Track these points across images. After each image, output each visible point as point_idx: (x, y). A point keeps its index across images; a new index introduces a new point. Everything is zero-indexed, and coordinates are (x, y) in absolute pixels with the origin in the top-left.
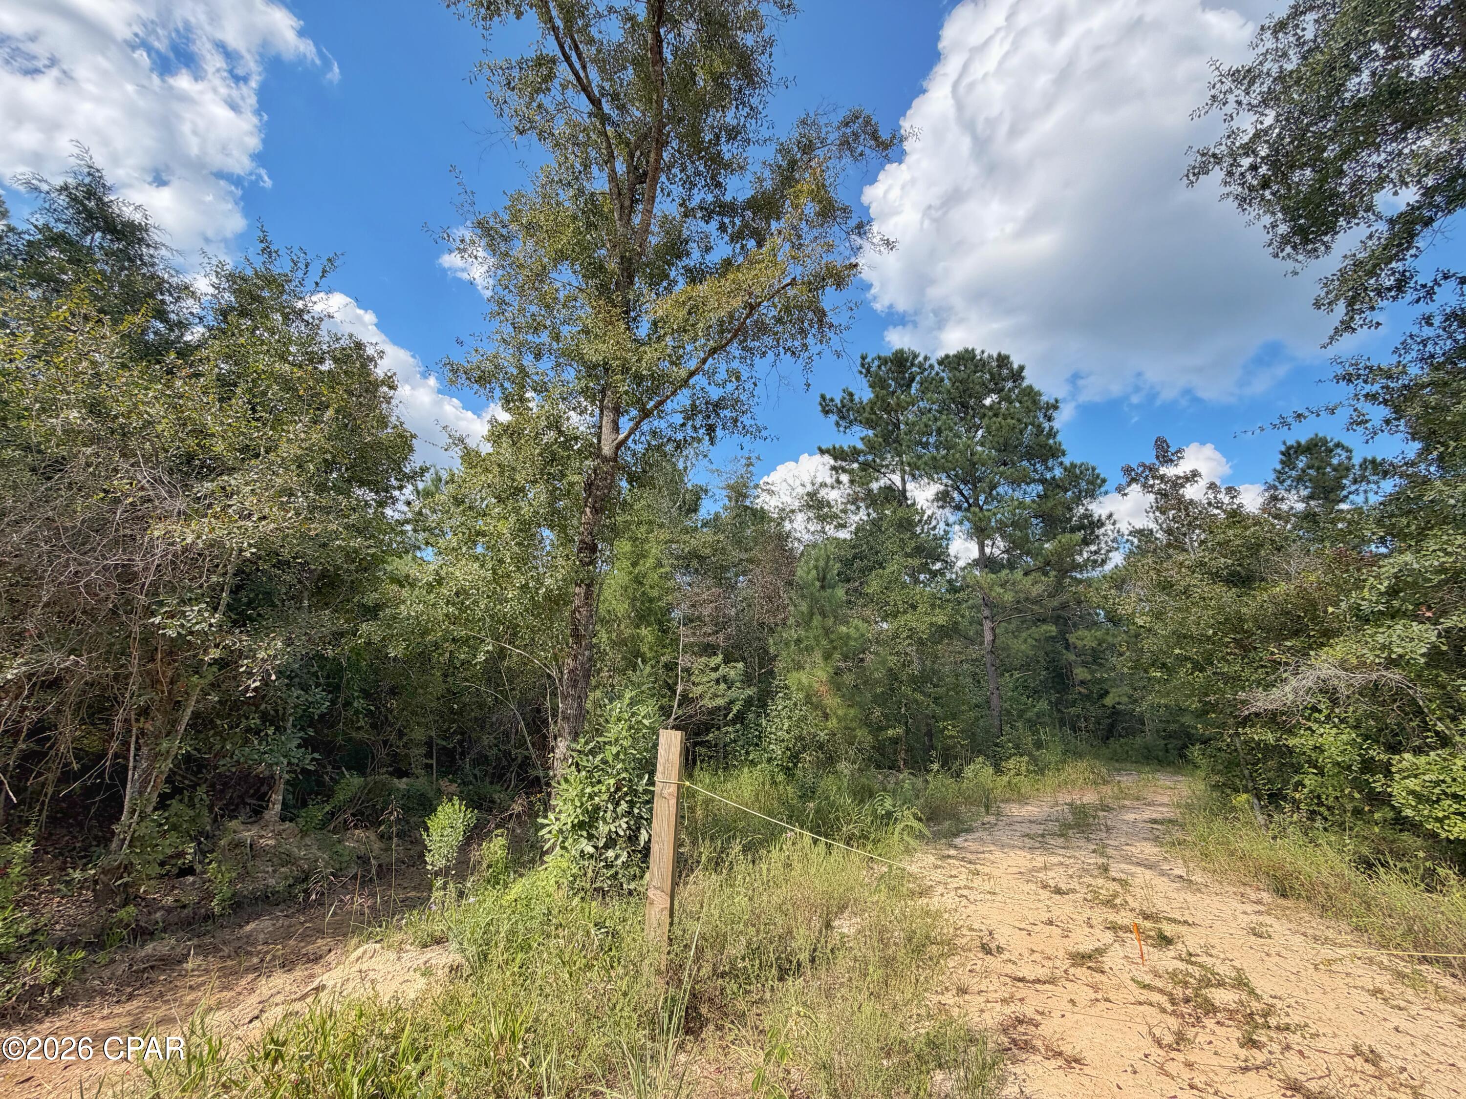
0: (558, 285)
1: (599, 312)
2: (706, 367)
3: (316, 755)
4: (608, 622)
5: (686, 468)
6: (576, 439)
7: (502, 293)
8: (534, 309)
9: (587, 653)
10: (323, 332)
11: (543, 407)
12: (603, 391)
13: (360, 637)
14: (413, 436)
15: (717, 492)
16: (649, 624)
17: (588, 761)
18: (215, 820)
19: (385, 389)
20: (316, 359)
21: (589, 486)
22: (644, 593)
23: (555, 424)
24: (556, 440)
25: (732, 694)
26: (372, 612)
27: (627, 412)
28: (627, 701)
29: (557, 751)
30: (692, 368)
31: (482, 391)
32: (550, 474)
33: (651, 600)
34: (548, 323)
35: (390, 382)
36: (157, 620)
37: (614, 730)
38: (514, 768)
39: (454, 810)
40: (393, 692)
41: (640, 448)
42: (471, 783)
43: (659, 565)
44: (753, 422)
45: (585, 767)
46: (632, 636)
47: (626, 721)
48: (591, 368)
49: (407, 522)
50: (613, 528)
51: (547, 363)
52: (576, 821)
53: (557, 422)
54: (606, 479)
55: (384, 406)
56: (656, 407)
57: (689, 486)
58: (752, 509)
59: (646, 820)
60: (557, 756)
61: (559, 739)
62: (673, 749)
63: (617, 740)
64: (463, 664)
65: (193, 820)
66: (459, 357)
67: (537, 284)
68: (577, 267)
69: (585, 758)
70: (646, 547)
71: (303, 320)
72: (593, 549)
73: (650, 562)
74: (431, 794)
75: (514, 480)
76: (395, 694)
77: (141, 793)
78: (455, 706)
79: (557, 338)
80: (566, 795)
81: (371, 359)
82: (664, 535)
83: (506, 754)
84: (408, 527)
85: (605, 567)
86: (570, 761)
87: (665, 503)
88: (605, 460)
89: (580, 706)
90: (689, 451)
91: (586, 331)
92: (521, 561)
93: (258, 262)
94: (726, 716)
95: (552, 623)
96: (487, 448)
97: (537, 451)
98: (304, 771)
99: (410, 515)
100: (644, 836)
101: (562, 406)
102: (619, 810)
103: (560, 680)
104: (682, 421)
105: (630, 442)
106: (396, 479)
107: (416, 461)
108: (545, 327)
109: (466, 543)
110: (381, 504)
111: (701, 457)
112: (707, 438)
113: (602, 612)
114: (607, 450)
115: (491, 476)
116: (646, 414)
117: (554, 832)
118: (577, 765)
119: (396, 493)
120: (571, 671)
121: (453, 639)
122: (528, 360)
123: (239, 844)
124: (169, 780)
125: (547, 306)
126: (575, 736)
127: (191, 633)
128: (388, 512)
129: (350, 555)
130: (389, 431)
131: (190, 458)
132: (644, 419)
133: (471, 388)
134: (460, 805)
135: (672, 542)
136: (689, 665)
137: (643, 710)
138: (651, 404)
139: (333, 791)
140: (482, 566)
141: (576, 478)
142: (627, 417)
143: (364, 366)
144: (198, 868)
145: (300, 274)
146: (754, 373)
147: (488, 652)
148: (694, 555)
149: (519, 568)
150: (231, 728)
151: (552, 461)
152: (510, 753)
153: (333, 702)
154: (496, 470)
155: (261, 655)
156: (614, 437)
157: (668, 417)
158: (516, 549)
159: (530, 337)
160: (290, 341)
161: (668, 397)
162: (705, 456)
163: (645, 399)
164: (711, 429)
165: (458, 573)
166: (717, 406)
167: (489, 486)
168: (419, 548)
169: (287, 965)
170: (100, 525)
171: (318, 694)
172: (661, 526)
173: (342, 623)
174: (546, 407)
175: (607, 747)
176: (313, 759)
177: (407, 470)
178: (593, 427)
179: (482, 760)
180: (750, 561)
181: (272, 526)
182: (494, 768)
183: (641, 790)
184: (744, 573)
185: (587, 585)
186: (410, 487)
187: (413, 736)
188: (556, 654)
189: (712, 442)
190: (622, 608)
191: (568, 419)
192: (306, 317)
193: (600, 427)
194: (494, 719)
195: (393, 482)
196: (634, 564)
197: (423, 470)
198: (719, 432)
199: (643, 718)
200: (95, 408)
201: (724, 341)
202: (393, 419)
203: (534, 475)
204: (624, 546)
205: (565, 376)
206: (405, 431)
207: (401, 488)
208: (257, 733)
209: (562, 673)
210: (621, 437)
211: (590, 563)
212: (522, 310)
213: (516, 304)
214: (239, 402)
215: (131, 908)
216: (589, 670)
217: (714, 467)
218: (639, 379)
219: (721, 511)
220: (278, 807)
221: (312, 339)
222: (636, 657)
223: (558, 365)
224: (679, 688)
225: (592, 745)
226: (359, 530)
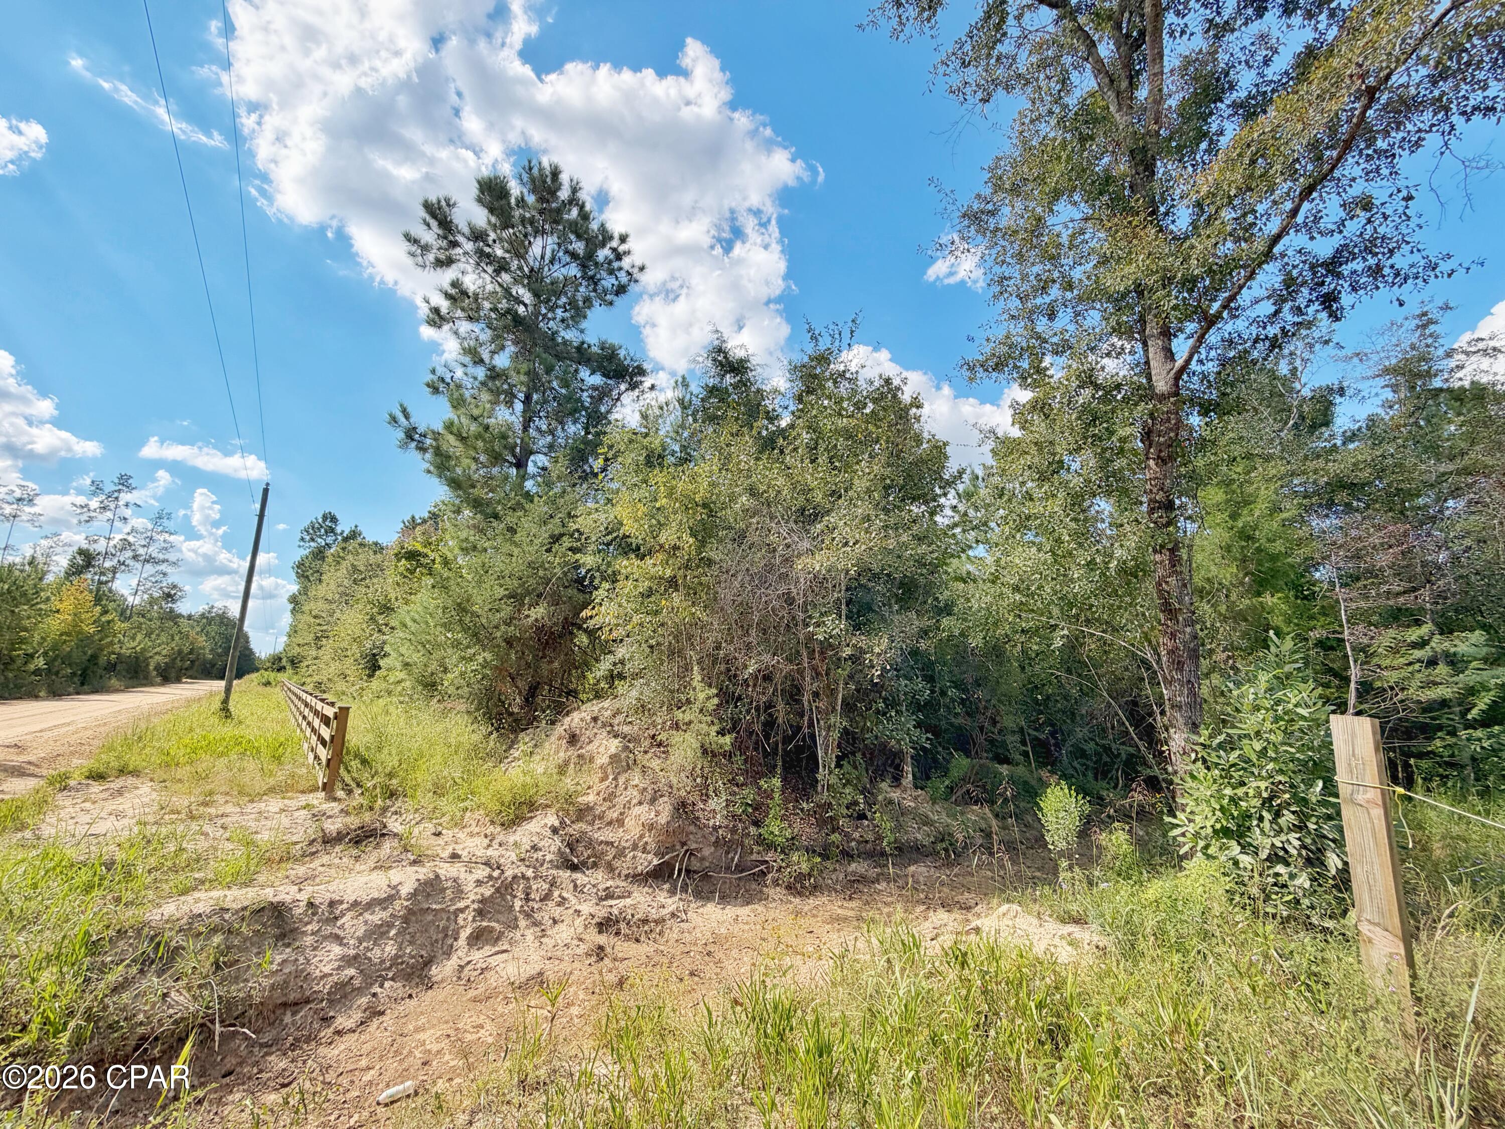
0: (1058, 229)
1: (1117, 231)
2: (1300, 219)
3: (929, 735)
4: (1208, 593)
5: (1294, 371)
6: (1118, 387)
7: (997, 270)
8: (1037, 269)
9: (1188, 630)
10: (861, 382)
11: (1070, 366)
12: (1142, 320)
13: (944, 631)
14: (946, 444)
15: (1364, 386)
16: (1275, 591)
17: (1219, 757)
18: (871, 781)
19: (914, 410)
20: (860, 406)
21: (1147, 435)
22: (1259, 550)
23: (1088, 379)
24: (1093, 397)
25: (1469, 677)
26: (947, 610)
27: (1181, 330)
28: (1263, 686)
29: (1172, 743)
30: (1275, 231)
31: (1001, 376)
32: (1094, 435)
33: (1274, 558)
34: (1056, 275)
35: (917, 403)
36: (811, 629)
37: (1250, 722)
38: (1119, 764)
39: (1065, 794)
40: (978, 684)
41: (1211, 367)
42: (1073, 776)
43: (1276, 509)
44: (1417, 257)
45: (1217, 764)
46: (1253, 608)
47: (1267, 710)
48: (1118, 300)
49: (956, 525)
50: (1192, 476)
51: (1064, 319)
52: (1218, 826)
53: (1090, 376)
54: (1169, 420)
55: (916, 426)
56: (1225, 307)
57: (1306, 392)
58: (1450, 391)
59: (1334, 841)
60: (1174, 750)
61: (1172, 731)
62: (1359, 741)
63: (1258, 733)
64: (1037, 655)
65: (858, 778)
66: (974, 354)
67: (1034, 240)
68: (1076, 197)
69: (1214, 754)
70: (1250, 489)
71: (846, 379)
72: (1169, 506)
73: (1260, 508)
74: (1033, 783)
75: (1054, 454)
76: (979, 685)
77: (826, 754)
78: (1039, 697)
79: (1070, 286)
80: (1196, 794)
81: (898, 388)
82: (1276, 468)
83: (1107, 749)
84: (958, 530)
85: (1191, 527)
86: (1193, 755)
87: (1269, 427)
88: (1162, 398)
89: (1193, 694)
90: (1296, 345)
91: (1104, 261)
92: (1082, 536)
93: (810, 349)
94: (1463, 714)
95: (1134, 599)
96: (1016, 432)
97: (1074, 417)
98: (924, 749)
99: (957, 519)
100: (1333, 861)
101: (1091, 358)
102: (1282, 821)
103: (1159, 662)
104: (1273, 309)
105: (1194, 365)
106: (940, 487)
107: (952, 467)
108: (1054, 281)
109: (1019, 531)
110: (933, 513)
111: (1318, 347)
112: (1324, 315)
113: (1198, 580)
114: (1162, 385)
115: (1029, 457)
116: (1210, 321)
117: (1188, 835)
118: (1204, 761)
119: (942, 500)
120: (1171, 652)
121: (1023, 631)
122: (1042, 324)
123: (891, 802)
124: (839, 746)
125: (1052, 258)
126: (1194, 727)
127: (831, 637)
128: (938, 518)
129: (920, 562)
130: (925, 446)
131: (803, 510)
132: (1209, 328)
133: (990, 378)
134: (1070, 789)
135: (1293, 474)
136: (1365, 641)
137: (1293, 697)
138: (1216, 306)
139: (948, 769)
140: (1039, 550)
141: (1128, 430)
142: (1182, 336)
143: (895, 396)
144: (869, 814)
145: (837, 343)
146: (1401, 183)
147: (1063, 637)
148: (1341, 484)
149: (1080, 545)
150: (867, 710)
151: (1094, 420)
152: (1110, 749)
153: (933, 692)
154: (1033, 450)
155: (877, 650)
156: (1169, 367)
157: (1248, 312)
158: (1073, 525)
159: (1039, 301)
160: (842, 399)
161: (1241, 287)
162: (1327, 342)
163: (1205, 304)
164: (1329, 301)
165: (1017, 561)
166: (1333, 265)
167: (1030, 467)
168: (970, 547)
169: (946, 905)
170: (770, 568)
171: (920, 684)
172: (1268, 459)
173: (926, 622)
174: (1075, 366)
175: (1246, 741)
176: (928, 739)
177: (947, 477)
178: (1137, 365)
179: (1079, 753)
180: (1466, 471)
181: (863, 547)
182: (1095, 763)
183: (1314, 800)
184: (1456, 493)
185: (1172, 551)
186: (953, 491)
187: (1006, 724)
188: (1146, 634)
189: (1335, 317)
190: (1228, 573)
191: (1103, 368)
192: (848, 375)
193: (1147, 363)
194: (1084, 712)
195: (938, 491)
196: (1234, 516)
197: (961, 473)
198: (1346, 299)
199: (1296, 706)
200: (752, 491)
201: (1326, 167)
202: (926, 435)
203: (1077, 442)
204: (1213, 495)
205: (1088, 323)
206: (938, 441)
207: (945, 495)
208: (884, 714)
209: (1159, 655)
210: (1179, 363)
211: (1169, 524)
212: (1024, 277)
213: (1016, 275)
214: (823, 459)
215: (837, 835)
216: (1195, 650)
217: (1348, 352)
218: (1190, 282)
219: (1380, 411)
220: (910, 776)
221: (854, 392)
222: (1267, 631)
223: (1077, 314)
224: (1355, 673)
225: (1221, 738)
226: (920, 539)
